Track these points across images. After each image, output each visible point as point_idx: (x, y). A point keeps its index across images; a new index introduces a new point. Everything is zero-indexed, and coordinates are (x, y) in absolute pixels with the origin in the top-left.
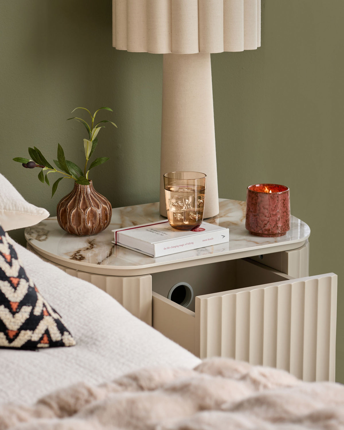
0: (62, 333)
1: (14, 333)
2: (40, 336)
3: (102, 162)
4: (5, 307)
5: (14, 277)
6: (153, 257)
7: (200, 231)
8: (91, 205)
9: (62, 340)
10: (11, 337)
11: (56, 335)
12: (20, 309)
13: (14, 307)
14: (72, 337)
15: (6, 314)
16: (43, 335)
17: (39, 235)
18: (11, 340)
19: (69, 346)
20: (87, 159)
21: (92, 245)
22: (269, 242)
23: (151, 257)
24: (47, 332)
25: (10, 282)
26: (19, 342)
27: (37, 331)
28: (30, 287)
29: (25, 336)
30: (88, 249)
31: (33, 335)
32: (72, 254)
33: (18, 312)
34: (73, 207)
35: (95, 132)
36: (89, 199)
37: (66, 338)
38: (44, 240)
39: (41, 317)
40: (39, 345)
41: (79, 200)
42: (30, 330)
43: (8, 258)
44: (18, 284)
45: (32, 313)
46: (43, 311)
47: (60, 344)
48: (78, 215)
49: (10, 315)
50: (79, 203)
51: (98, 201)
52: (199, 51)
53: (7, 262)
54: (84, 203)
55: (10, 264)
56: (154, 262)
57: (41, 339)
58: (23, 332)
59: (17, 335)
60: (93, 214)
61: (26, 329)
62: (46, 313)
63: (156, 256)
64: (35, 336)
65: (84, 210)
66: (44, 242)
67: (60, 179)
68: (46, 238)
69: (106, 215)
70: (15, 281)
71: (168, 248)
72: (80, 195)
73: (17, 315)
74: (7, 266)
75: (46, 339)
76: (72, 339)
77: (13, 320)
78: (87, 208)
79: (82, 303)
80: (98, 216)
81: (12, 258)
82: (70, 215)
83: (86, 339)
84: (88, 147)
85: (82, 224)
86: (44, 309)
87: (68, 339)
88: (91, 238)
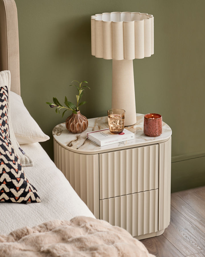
0: (36, 198)
1: (18, 198)
2: (28, 199)
3: (84, 104)
4: (14, 189)
5: (18, 178)
6: (100, 146)
7: (122, 134)
8: (78, 121)
9: (36, 200)
10: (17, 199)
11: (33, 198)
12: (20, 190)
13: (18, 189)
14: (40, 199)
15: (14, 192)
16: (29, 198)
17: (58, 132)
18: (17, 201)
19: (39, 202)
20: (78, 102)
21: (78, 138)
22: (151, 140)
23: (99, 146)
24: (30, 197)
25: (17, 180)
26: (20, 201)
27: (26, 197)
28: (24, 181)
29: (22, 199)
30: (75, 141)
31: (25, 199)
32: (68, 143)
33: (19, 191)
34: (71, 122)
35: (81, 91)
36: (78, 119)
37: (38, 199)
38: (59, 135)
39: (28, 192)
40: (27, 202)
41: (74, 119)
42: (24, 197)
43: (17, 170)
44: (20, 180)
45: (24, 191)
46: (29, 190)
47: (35, 202)
48: (73, 125)
49: (16, 192)
50: (74, 120)
51: (82, 120)
52: (124, 59)
53: (16, 172)
54: (76, 120)
55: (17, 173)
56: (100, 149)
57: (28, 200)
58: (21, 198)
59: (19, 199)
60: (79, 125)
61: (22, 197)
62: (30, 191)
63: (101, 146)
64: (26, 199)
65: (75, 124)
66: (59, 136)
67: (66, 110)
68: (61, 134)
69: (85, 125)
70: (19, 179)
71: (107, 142)
72: (74, 117)
73: (19, 192)
74: (16, 173)
75: (30, 200)
76: (40, 200)
77: (17, 193)
78: (77, 122)
79: (50, 182)
80: (81, 126)
81: (18, 170)
82: (70, 125)
83: (45, 200)
84: (78, 97)
85: (75, 129)
86: (30, 189)
87: (38, 200)
88: (78, 135)
